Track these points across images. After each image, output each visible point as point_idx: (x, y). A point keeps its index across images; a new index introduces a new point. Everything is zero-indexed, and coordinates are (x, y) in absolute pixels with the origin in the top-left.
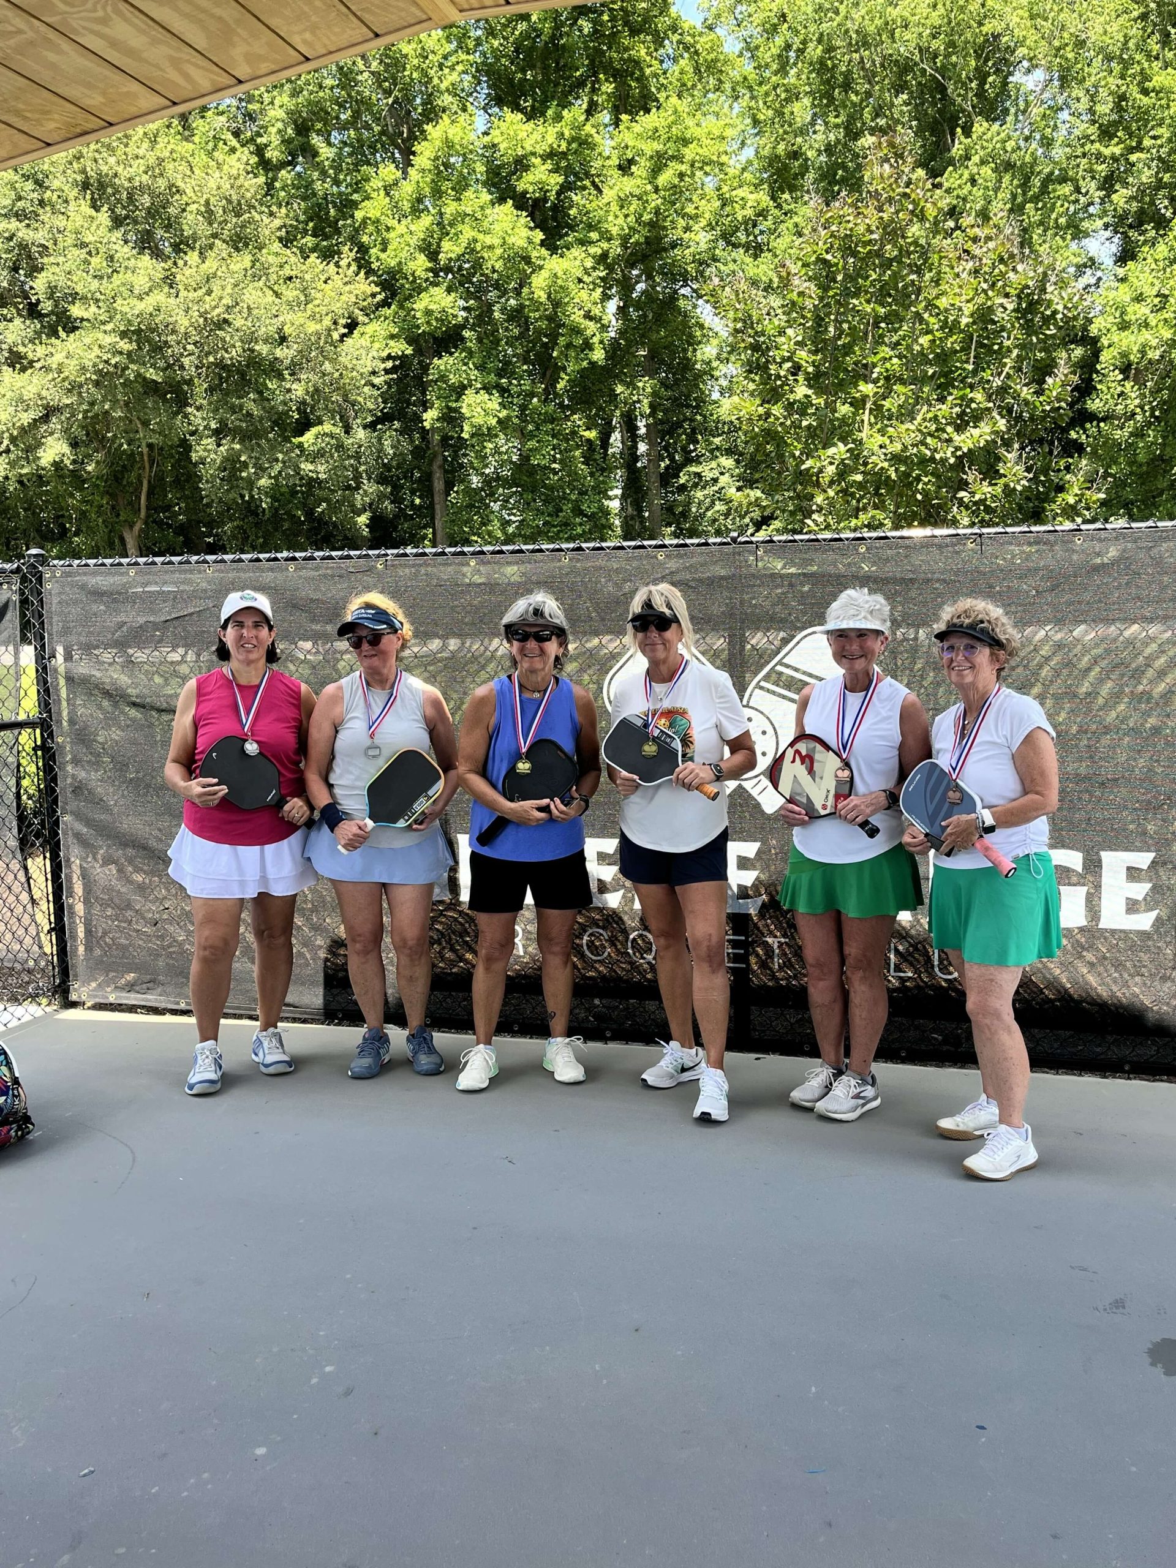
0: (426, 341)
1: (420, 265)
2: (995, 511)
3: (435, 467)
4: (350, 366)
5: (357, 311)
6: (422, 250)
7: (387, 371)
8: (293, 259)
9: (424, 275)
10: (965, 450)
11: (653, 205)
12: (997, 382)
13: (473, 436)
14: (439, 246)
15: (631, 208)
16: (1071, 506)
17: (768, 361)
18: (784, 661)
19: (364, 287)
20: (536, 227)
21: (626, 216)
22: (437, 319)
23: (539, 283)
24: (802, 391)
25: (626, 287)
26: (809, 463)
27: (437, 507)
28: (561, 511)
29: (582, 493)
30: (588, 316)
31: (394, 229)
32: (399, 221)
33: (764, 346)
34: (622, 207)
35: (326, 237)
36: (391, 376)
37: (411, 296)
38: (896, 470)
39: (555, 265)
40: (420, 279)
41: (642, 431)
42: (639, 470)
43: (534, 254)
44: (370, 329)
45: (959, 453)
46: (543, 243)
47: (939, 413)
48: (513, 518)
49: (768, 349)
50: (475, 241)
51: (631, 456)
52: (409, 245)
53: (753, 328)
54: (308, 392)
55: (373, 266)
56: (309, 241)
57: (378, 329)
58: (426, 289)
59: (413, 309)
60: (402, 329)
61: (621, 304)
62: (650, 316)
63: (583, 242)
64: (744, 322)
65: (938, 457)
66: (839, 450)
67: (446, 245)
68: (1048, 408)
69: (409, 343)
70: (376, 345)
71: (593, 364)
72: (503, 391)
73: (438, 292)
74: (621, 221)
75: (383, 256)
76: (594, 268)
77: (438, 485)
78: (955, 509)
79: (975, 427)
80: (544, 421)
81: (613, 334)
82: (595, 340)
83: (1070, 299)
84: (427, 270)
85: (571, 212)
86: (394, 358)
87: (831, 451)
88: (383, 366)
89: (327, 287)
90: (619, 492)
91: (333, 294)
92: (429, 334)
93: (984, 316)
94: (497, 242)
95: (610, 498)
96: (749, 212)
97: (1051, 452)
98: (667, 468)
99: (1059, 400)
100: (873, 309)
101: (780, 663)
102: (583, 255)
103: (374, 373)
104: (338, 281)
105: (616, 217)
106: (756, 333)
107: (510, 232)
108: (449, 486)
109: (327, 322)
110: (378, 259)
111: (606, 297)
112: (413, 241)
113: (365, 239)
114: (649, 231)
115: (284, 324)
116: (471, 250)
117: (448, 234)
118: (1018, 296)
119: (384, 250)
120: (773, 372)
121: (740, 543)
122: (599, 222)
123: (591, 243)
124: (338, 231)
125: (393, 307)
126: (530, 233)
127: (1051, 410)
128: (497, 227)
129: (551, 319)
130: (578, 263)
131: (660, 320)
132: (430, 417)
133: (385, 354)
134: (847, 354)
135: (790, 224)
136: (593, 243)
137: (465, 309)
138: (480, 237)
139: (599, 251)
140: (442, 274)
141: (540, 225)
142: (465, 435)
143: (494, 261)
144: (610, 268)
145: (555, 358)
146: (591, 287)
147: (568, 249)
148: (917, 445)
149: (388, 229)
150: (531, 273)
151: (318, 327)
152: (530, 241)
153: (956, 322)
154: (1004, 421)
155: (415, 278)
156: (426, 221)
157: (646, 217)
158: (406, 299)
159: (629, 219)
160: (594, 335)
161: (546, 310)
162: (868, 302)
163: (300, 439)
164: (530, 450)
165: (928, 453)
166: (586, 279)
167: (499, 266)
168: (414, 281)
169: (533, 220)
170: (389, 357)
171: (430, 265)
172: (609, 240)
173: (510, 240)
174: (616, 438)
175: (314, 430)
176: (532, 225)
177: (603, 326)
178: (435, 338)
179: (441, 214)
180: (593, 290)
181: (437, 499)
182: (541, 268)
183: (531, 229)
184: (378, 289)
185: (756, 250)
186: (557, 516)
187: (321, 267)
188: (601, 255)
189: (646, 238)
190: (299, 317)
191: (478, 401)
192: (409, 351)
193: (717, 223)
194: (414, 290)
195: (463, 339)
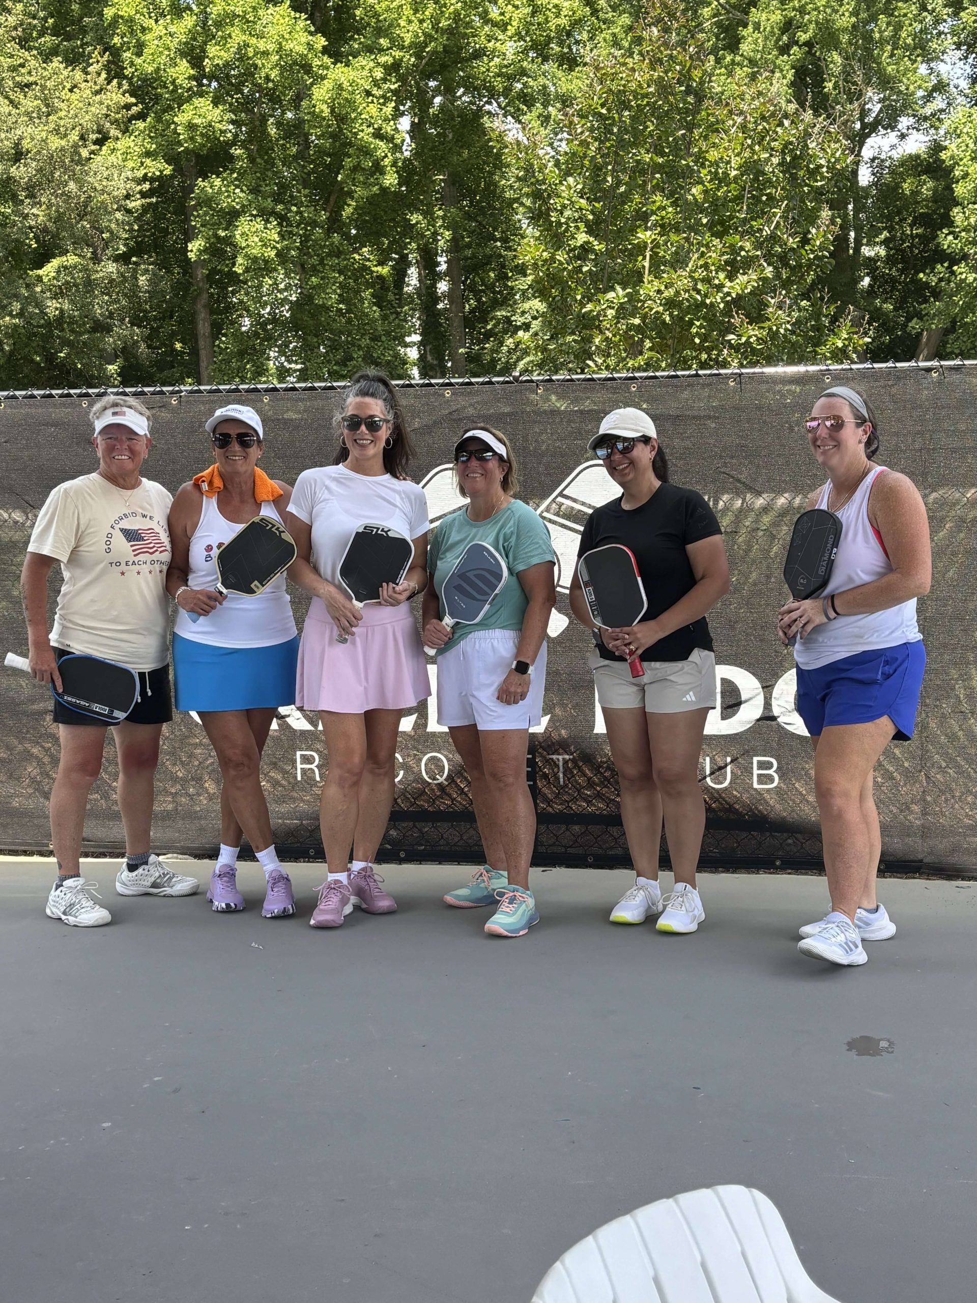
0: (188, 160)
1: (182, 71)
2: (762, 354)
3: (199, 306)
4: (99, 188)
5: (108, 125)
6: (183, 54)
7: (144, 195)
8: (33, 63)
9: (186, 84)
10: (734, 295)
11: (452, 9)
12: (767, 231)
13: (247, 270)
14: (204, 51)
15: (427, 13)
16: (840, 349)
17: (549, 208)
18: (564, 493)
19: (116, 96)
20: (316, 32)
21: (421, 21)
22: (202, 135)
23: (321, 94)
24: (582, 238)
25: (422, 103)
26: (589, 307)
27: (203, 353)
28: (352, 359)
29: (375, 338)
30: (378, 134)
31: (150, 30)
32: (157, 21)
33: (545, 194)
34: (416, 11)
35: (68, 37)
36: (148, 200)
37: (171, 108)
38: (671, 315)
39: (340, 74)
40: (181, 87)
41: (443, 267)
42: (440, 313)
43: (316, 62)
44: (121, 145)
45: (729, 298)
46: (325, 51)
47: (709, 261)
48: (293, 366)
49: (549, 196)
50: (247, 45)
51: (428, 295)
52: (169, 49)
53: (534, 177)
54: (50, 220)
55: (126, 72)
56: (48, 40)
57: (132, 145)
58: (189, 100)
59: (173, 122)
60: (159, 145)
61: (416, 120)
62: (451, 136)
63: (370, 50)
64: (526, 170)
65: (708, 301)
66: (618, 294)
67: (212, 50)
68: (812, 256)
69: (168, 162)
70: (130, 164)
71: (384, 190)
72: (282, 219)
73: (203, 104)
74: (415, 26)
75: (138, 61)
76: (385, 80)
77: (203, 328)
78: (725, 351)
79: (744, 274)
80: (330, 255)
81: (407, 154)
82: (387, 162)
83: (833, 155)
84: (190, 78)
85: (358, 12)
86: (152, 180)
87: (611, 295)
88: (139, 188)
89: (74, 97)
90: (416, 338)
91: (81, 105)
92: (193, 151)
93: (752, 168)
94: (271, 47)
95: (406, 345)
96: (563, 21)
97: (822, 298)
98: (472, 311)
99: (821, 248)
100: (651, 159)
101: (561, 494)
102: (372, 64)
103: (127, 197)
104: (86, 91)
105: (410, 22)
106: (538, 181)
107: (287, 36)
108: (217, 330)
109: (74, 137)
110: (132, 64)
111: (397, 114)
112: (174, 44)
113: (116, 40)
114: (448, 39)
115: (21, 138)
116: (241, 56)
117: (214, 37)
118: (783, 153)
119: (139, 54)
120: (553, 219)
121: (522, 382)
122: (391, 25)
123: (381, 50)
124: (83, 31)
125: (149, 120)
126: (310, 38)
127: (814, 258)
128: (271, 30)
129: (334, 136)
130: (365, 73)
131: (462, 141)
132: (195, 247)
133: (140, 174)
134: (624, 203)
135: (607, 34)
136: (383, 50)
137: (233, 122)
138: (253, 41)
139: (391, 61)
140: (205, 81)
141: (321, 29)
142: (239, 270)
143: (269, 69)
144: (402, 79)
145: (341, 182)
146: (382, 101)
147: (354, 57)
148: (688, 291)
149: (144, 30)
150: (312, 84)
151: (63, 143)
152: (310, 47)
153: (726, 174)
154: (771, 269)
155: (176, 86)
156: (189, 21)
157: (444, 23)
158: (165, 111)
159: (425, 25)
160: (386, 156)
161: (329, 126)
162: (648, 152)
163: (40, 272)
164: (313, 288)
165: (699, 297)
166: (375, 91)
167: (273, 75)
168: (175, 90)
169: (313, 24)
170: (145, 178)
171: (192, 72)
172: (402, 48)
173: (289, 46)
174: (413, 277)
175: (55, 263)
176: (312, 29)
177: (396, 146)
178: (198, 156)
179: (206, 16)
180: (384, 104)
181: (202, 343)
182: (323, 78)
183: (311, 33)
184: (133, 100)
185: (570, 62)
186: (346, 366)
187: (65, 73)
188: (393, 64)
189: (445, 46)
190: (40, 132)
191: (253, 230)
192: (168, 170)
193: (527, 32)
194: (174, 100)
195: (231, 158)
